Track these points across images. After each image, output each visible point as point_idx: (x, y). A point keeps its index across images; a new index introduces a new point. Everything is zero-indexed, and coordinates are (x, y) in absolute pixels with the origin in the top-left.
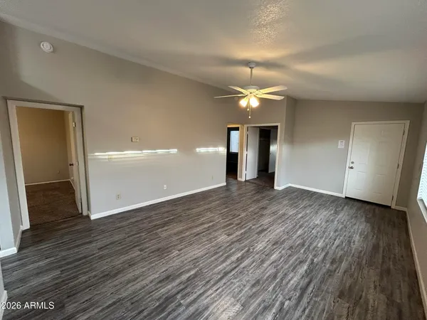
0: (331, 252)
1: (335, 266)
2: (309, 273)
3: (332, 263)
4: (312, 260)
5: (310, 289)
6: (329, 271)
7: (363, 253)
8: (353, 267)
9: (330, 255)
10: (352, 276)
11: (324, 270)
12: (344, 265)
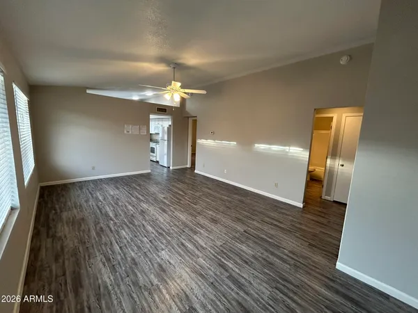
0: (110, 235)
1: (98, 228)
2: (107, 215)
3: (101, 228)
4: (113, 221)
5: (98, 211)
6: (99, 223)
7: (87, 257)
8: (86, 237)
9: (108, 231)
10: (84, 231)
11: (101, 221)
12: (93, 233)
